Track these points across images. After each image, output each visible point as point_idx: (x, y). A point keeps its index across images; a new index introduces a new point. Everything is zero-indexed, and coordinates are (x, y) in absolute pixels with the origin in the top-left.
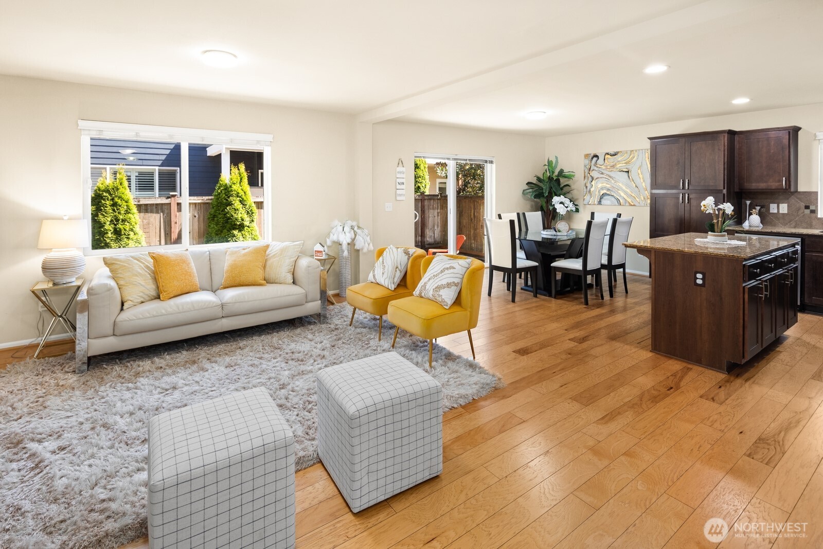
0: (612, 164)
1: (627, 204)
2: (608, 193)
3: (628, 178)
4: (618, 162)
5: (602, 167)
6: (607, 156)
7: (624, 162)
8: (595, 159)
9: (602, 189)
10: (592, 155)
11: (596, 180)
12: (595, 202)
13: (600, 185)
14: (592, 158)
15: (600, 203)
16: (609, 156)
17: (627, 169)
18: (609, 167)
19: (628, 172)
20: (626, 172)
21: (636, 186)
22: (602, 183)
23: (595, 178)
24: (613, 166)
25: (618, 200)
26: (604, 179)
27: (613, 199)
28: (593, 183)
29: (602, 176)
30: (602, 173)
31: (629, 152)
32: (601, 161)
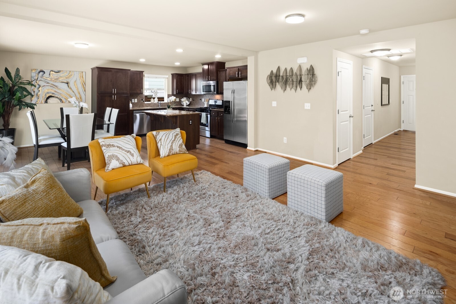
0: (56, 78)
1: (67, 102)
2: (53, 95)
3: (68, 87)
4: (61, 77)
5: (48, 79)
6: (52, 72)
7: (65, 77)
8: (41, 73)
9: (48, 93)
10: (39, 70)
11: (43, 87)
12: (42, 102)
13: (46, 91)
14: (39, 72)
15: (46, 102)
16: (54, 73)
17: (67, 81)
18: (53, 79)
19: (68, 83)
20: (66, 83)
21: (73, 92)
22: (48, 89)
23: (42, 86)
24: (57, 79)
25: (61, 100)
26: (49, 87)
27: (57, 99)
28: (40, 89)
29: (48, 84)
30: (48, 83)
31: (68, 72)
32: (47, 75)
